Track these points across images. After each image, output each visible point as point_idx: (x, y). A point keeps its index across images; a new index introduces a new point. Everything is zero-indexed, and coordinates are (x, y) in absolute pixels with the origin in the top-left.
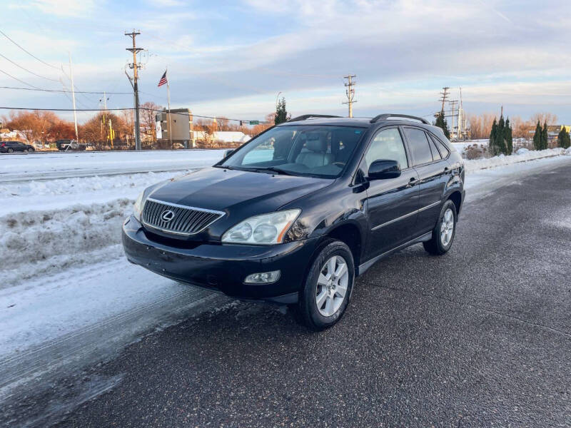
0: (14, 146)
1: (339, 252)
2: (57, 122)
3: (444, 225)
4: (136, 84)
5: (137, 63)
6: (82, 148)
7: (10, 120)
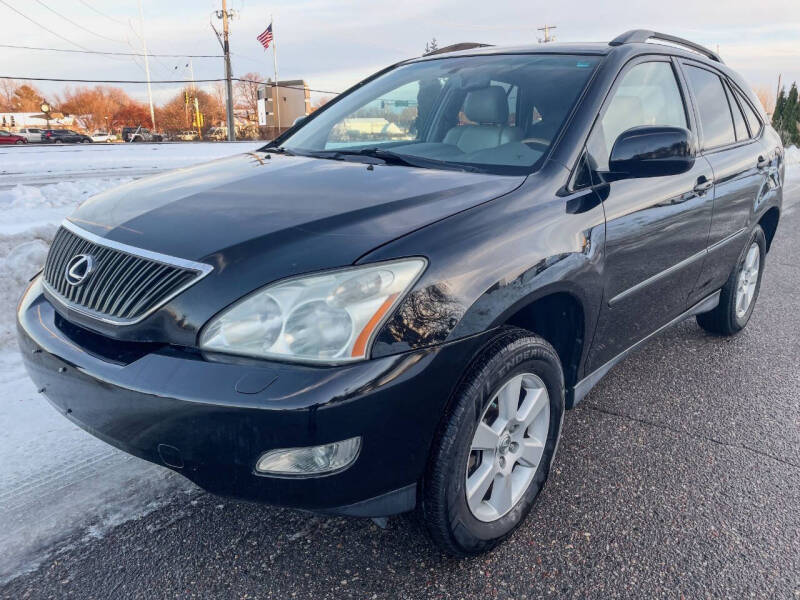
0: (64, 136)
1: (531, 363)
2: (127, 103)
3: (743, 276)
4: (226, 43)
5: (228, 9)
6: (158, 140)
7: (64, 101)
